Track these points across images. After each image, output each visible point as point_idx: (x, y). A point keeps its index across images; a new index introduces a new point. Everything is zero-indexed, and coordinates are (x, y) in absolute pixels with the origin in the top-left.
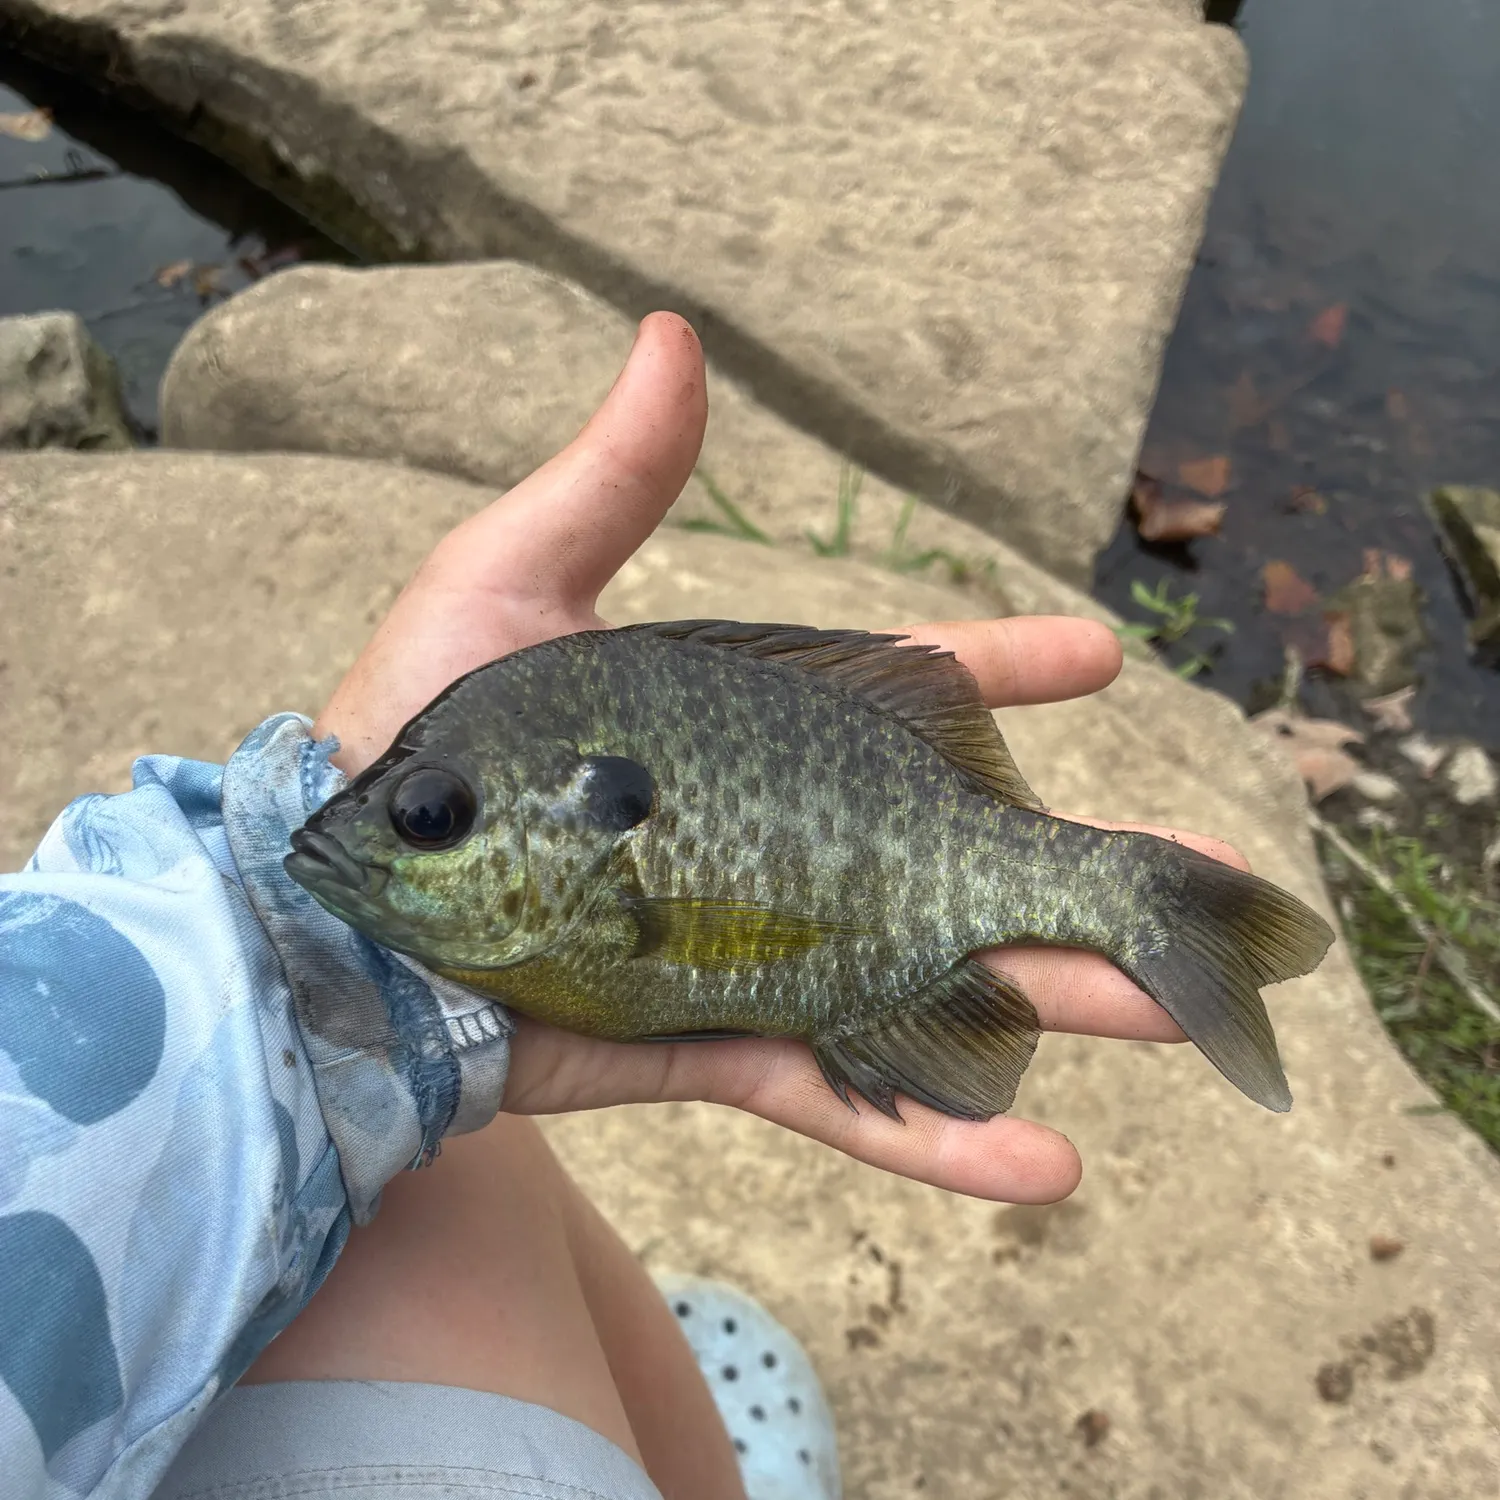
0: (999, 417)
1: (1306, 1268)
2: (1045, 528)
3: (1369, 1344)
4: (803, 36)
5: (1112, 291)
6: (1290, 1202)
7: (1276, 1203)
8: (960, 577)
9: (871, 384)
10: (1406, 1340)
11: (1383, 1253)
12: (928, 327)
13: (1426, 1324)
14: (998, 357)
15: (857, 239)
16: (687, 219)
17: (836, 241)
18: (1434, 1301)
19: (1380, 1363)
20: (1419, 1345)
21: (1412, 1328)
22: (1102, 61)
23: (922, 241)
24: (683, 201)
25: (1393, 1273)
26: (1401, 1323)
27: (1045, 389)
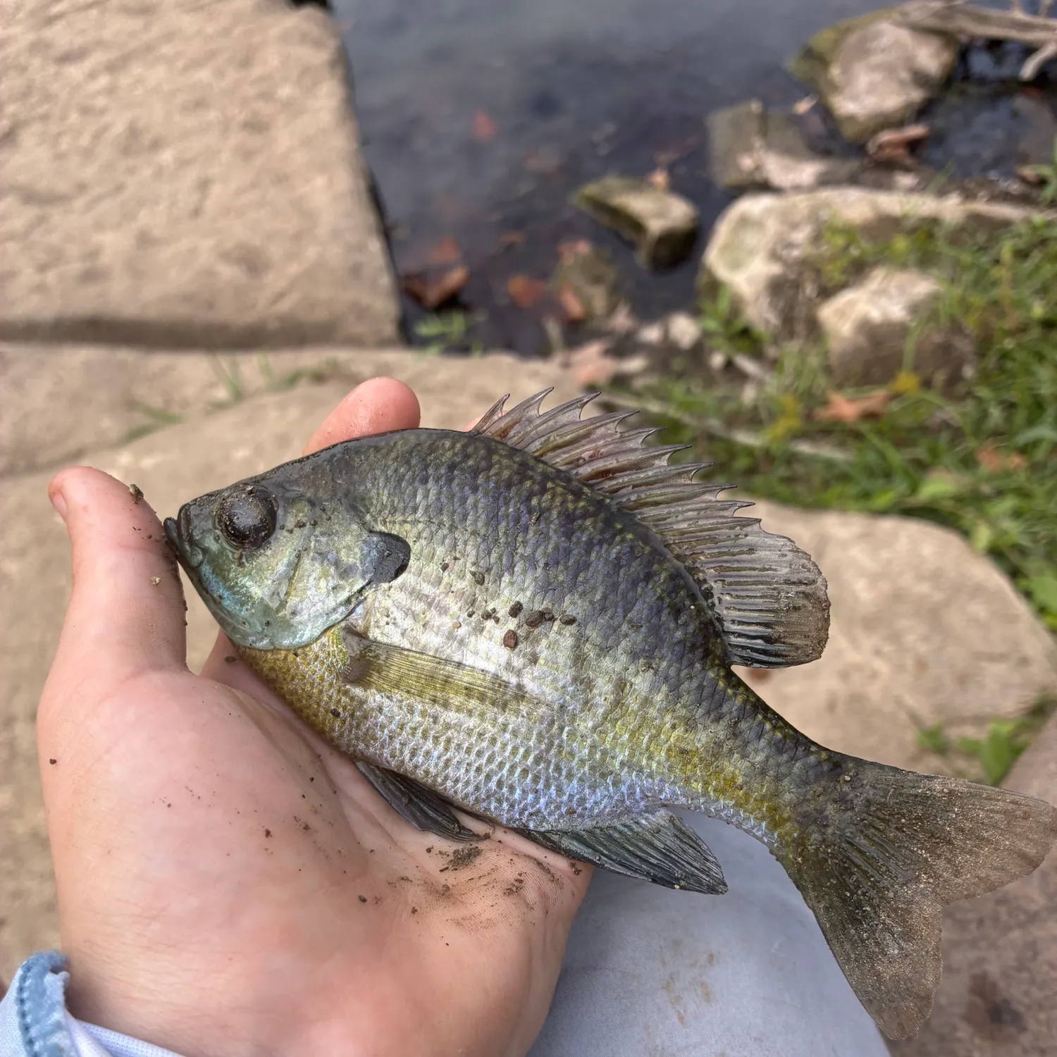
0: (294, 283)
2: (357, 328)
4: (64, 144)
5: (320, 181)
8: (319, 378)
9: (210, 305)
12: (225, 256)
14: (275, 251)
15: (157, 233)
16: (51, 277)
17: (145, 240)
22: (246, 62)
23: (196, 212)
24: (43, 268)
27: (312, 253)
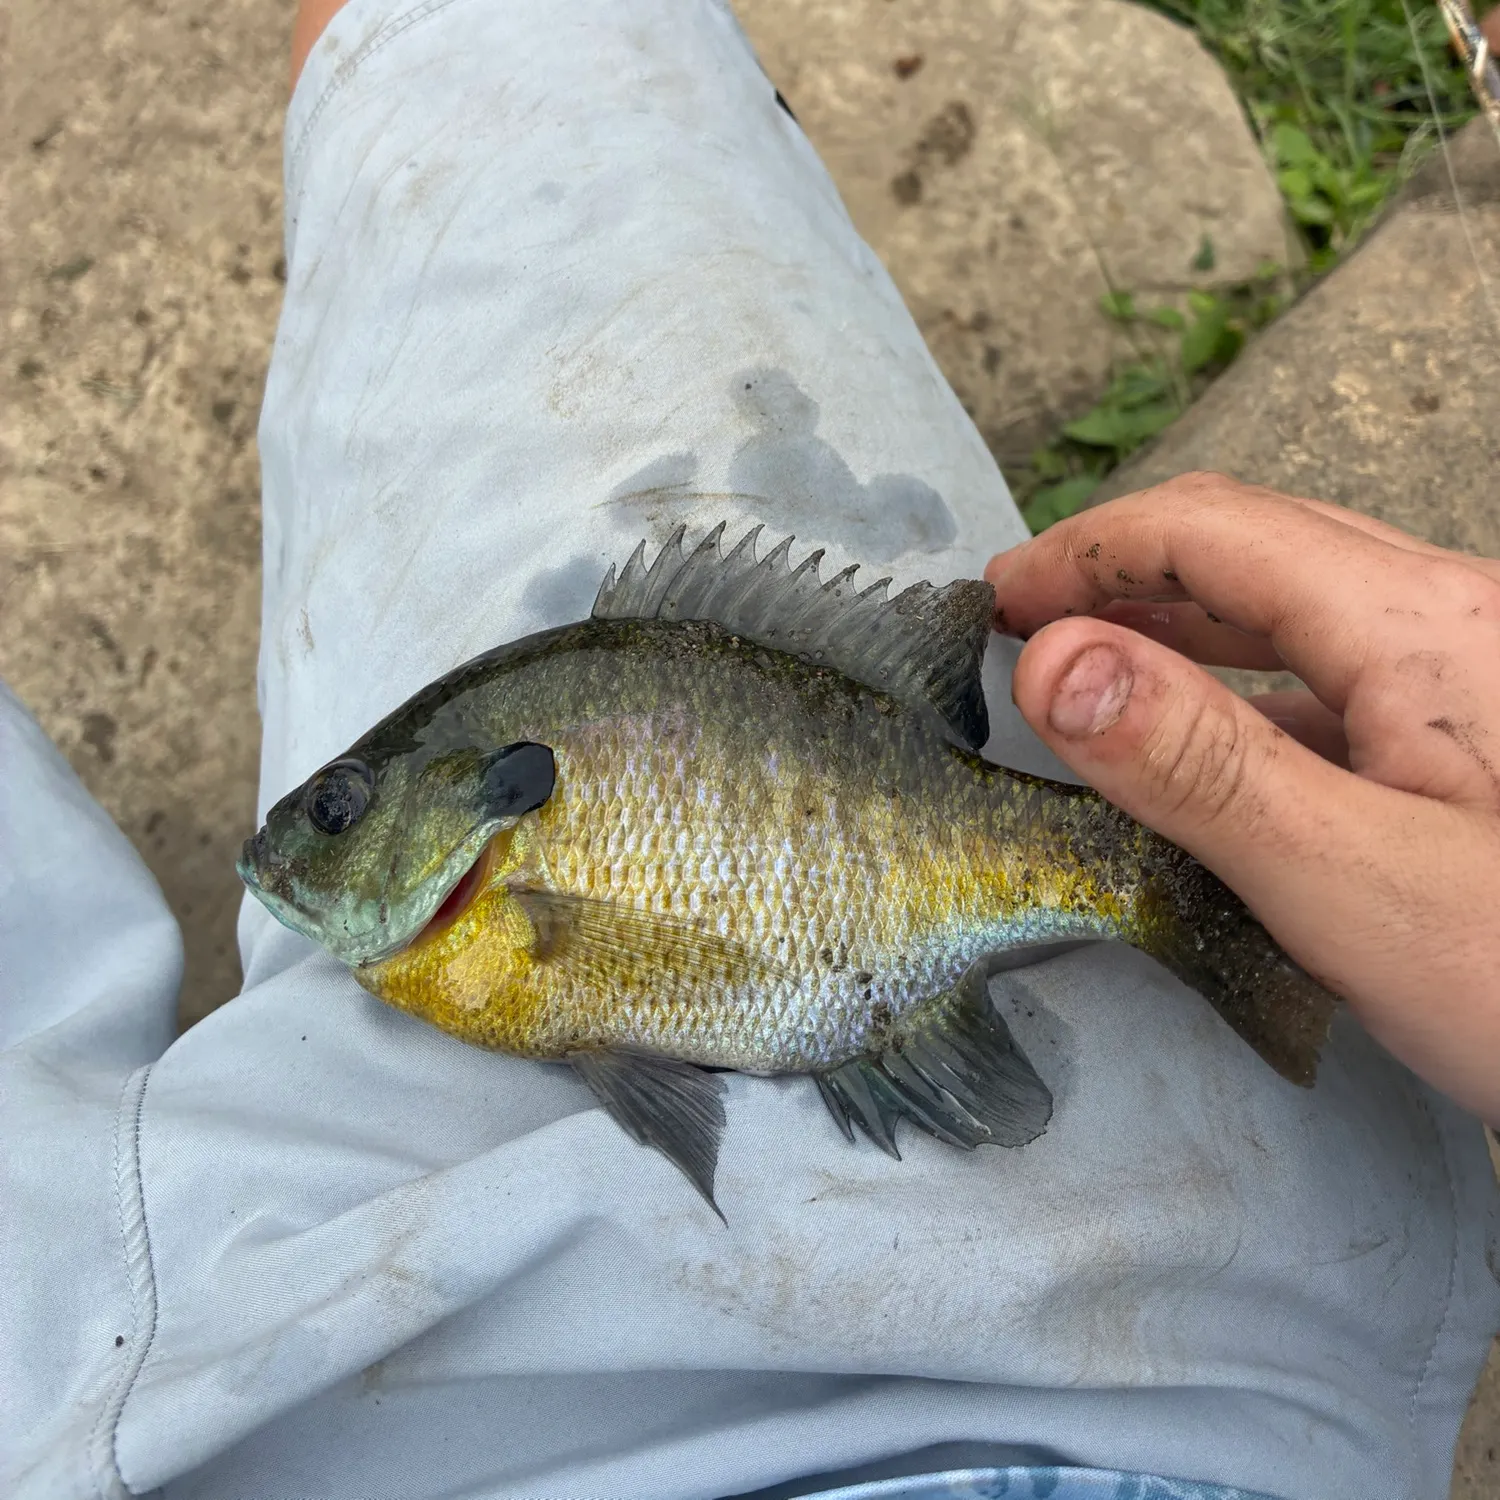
1: (853, 109)
3: (923, 147)
6: (820, 61)
7: (809, 68)
10: (950, 132)
11: (906, 69)
13: (961, 112)
18: (961, 89)
19: (937, 157)
20: (962, 132)
21: (952, 120)
25: (920, 81)
26: (941, 120)
